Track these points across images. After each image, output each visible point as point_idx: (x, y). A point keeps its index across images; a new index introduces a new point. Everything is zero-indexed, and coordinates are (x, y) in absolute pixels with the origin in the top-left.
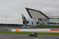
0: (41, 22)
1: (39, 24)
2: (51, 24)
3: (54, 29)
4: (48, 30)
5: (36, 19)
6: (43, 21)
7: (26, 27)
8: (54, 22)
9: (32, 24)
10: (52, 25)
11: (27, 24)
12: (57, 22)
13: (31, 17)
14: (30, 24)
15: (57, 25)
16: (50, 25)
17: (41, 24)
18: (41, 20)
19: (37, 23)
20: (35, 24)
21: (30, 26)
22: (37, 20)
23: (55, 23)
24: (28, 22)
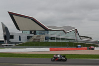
0: (35, 37)
1: (31, 40)
2: (51, 39)
3: (56, 48)
4: (46, 50)
5: (26, 32)
6: (38, 34)
7: (9, 45)
8: (56, 36)
9: (20, 40)
10: (52, 41)
11: (11, 40)
12: (60, 37)
13: (18, 28)
14: (16, 39)
15: (60, 41)
17: (34, 39)
18: (35, 32)
19: (29, 38)
20: (24, 40)
21: (16, 43)
22: (29, 32)
23: (57, 39)
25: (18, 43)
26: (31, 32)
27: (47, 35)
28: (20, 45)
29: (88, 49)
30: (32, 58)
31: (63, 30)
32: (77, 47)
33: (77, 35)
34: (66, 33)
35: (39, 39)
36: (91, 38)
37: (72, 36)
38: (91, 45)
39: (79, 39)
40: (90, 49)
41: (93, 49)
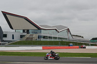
0: (28, 36)
1: (24, 39)
2: (44, 38)
5: (19, 31)
6: (31, 33)
7: (3, 44)
8: (48, 35)
9: (13, 38)
10: (45, 40)
11: (4, 39)
12: (53, 36)
13: (11, 27)
14: (9, 38)
15: (53, 40)
16: (42, 39)
17: (27, 38)
18: (28, 31)
19: (22, 36)
20: (17, 38)
21: (9, 41)
22: (22, 31)
23: (50, 37)
24: (5, 36)
25: (11, 41)
26: (24, 31)
27: (40, 34)
28: (13, 44)
29: (79, 48)
30: (25, 56)
31: (56, 30)
32: (69, 45)
33: (70, 34)
34: (58, 32)
35: (32, 38)
36: (83, 37)
37: (64, 35)
38: (83, 44)
39: (71, 38)
40: (81, 48)
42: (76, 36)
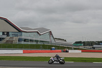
0: (8, 38)
1: (4, 42)
2: (25, 41)
3: (29, 50)
4: (19, 52)
6: (11, 36)
8: (29, 38)
10: (26, 43)
12: (34, 39)
15: (34, 43)
16: (23, 43)
17: (7, 41)
18: (8, 34)
22: (1, 34)
23: (31, 40)
26: (3, 33)
27: (20, 37)
29: (62, 52)
31: (37, 32)
32: (51, 49)
33: (52, 37)
34: (40, 35)
35: (12, 41)
36: (65, 41)
37: (46, 38)
38: (65, 48)
39: (53, 41)
40: (64, 52)
41: (67, 52)
42: (59, 39)
